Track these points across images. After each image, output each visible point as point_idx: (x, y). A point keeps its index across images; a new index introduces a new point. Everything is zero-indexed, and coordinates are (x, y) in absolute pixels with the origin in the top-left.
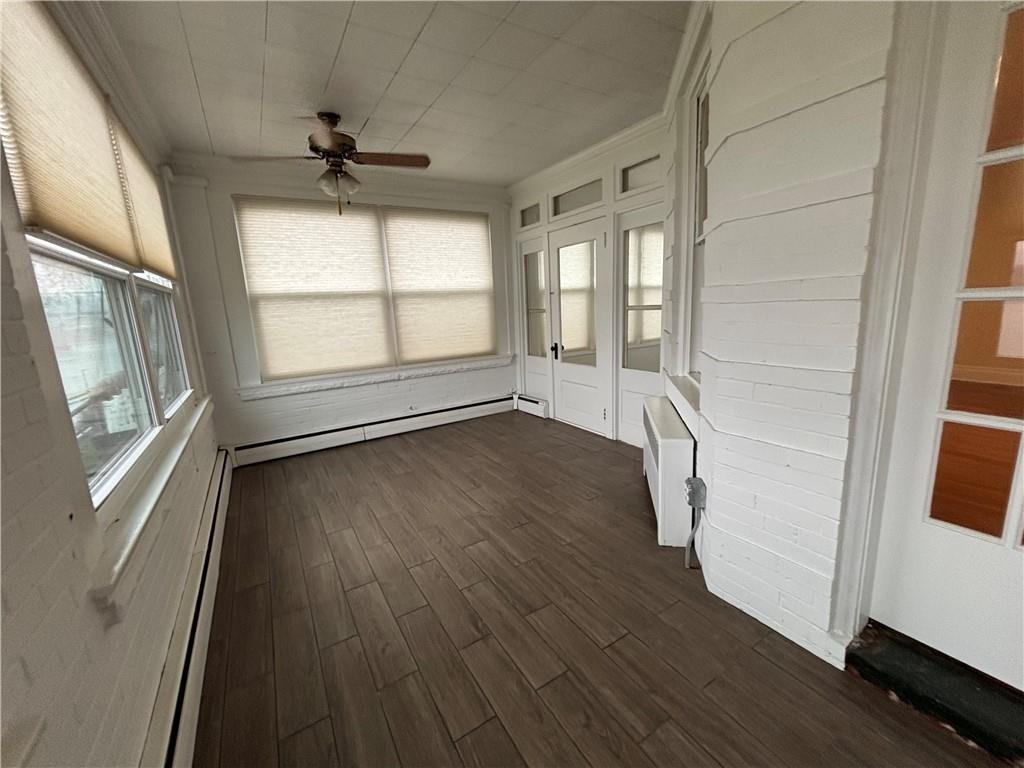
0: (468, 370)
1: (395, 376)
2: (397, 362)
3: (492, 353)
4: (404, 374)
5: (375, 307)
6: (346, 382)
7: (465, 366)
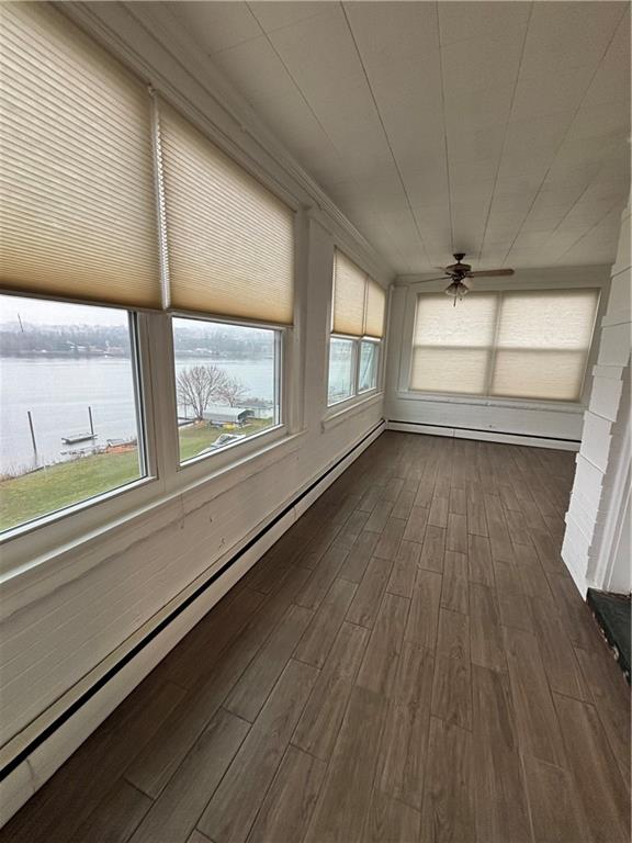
0: (544, 410)
1: (484, 402)
2: (488, 393)
3: (575, 401)
4: (490, 403)
5: (482, 357)
6: (452, 400)
7: (543, 406)
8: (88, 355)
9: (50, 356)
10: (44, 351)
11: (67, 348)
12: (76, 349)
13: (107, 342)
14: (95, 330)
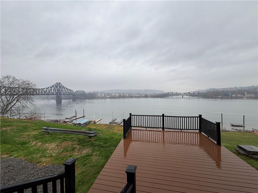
8: (236, 98)
9: (222, 98)
10: (220, 96)
11: (228, 95)
12: (232, 95)
13: (246, 93)
14: (240, 88)
